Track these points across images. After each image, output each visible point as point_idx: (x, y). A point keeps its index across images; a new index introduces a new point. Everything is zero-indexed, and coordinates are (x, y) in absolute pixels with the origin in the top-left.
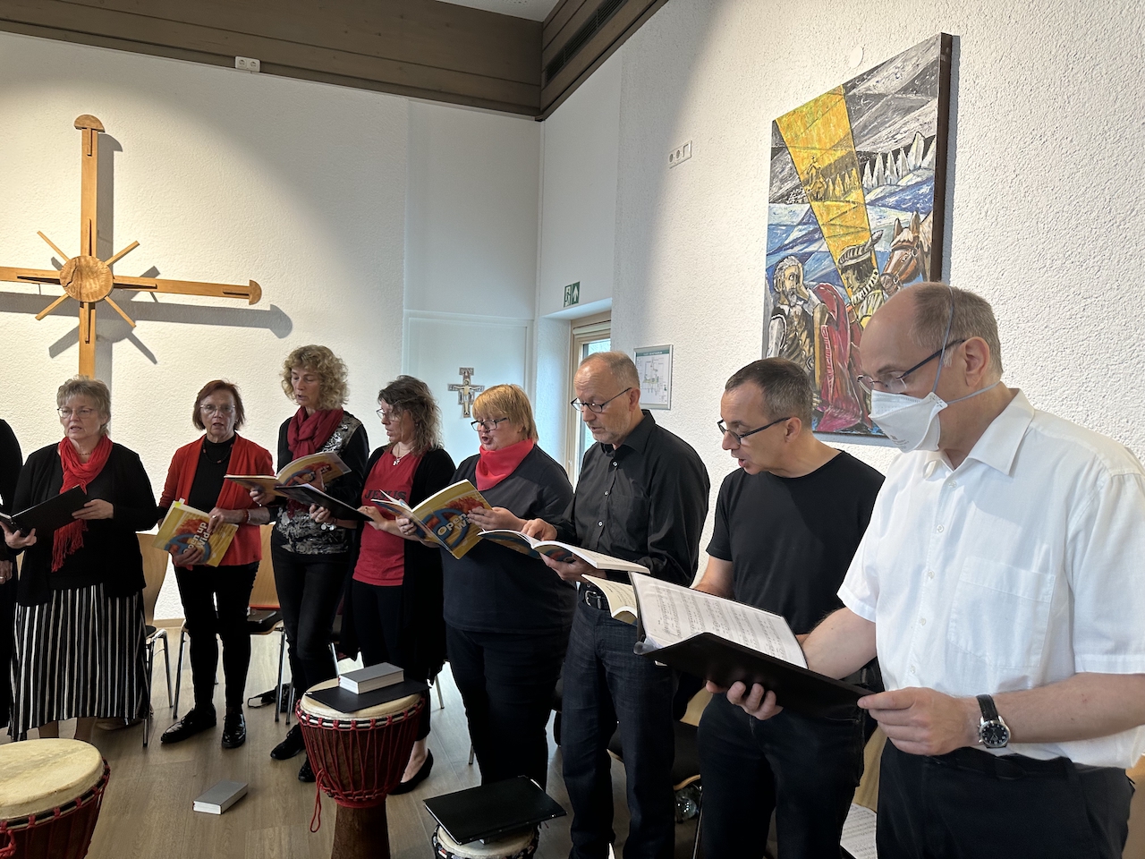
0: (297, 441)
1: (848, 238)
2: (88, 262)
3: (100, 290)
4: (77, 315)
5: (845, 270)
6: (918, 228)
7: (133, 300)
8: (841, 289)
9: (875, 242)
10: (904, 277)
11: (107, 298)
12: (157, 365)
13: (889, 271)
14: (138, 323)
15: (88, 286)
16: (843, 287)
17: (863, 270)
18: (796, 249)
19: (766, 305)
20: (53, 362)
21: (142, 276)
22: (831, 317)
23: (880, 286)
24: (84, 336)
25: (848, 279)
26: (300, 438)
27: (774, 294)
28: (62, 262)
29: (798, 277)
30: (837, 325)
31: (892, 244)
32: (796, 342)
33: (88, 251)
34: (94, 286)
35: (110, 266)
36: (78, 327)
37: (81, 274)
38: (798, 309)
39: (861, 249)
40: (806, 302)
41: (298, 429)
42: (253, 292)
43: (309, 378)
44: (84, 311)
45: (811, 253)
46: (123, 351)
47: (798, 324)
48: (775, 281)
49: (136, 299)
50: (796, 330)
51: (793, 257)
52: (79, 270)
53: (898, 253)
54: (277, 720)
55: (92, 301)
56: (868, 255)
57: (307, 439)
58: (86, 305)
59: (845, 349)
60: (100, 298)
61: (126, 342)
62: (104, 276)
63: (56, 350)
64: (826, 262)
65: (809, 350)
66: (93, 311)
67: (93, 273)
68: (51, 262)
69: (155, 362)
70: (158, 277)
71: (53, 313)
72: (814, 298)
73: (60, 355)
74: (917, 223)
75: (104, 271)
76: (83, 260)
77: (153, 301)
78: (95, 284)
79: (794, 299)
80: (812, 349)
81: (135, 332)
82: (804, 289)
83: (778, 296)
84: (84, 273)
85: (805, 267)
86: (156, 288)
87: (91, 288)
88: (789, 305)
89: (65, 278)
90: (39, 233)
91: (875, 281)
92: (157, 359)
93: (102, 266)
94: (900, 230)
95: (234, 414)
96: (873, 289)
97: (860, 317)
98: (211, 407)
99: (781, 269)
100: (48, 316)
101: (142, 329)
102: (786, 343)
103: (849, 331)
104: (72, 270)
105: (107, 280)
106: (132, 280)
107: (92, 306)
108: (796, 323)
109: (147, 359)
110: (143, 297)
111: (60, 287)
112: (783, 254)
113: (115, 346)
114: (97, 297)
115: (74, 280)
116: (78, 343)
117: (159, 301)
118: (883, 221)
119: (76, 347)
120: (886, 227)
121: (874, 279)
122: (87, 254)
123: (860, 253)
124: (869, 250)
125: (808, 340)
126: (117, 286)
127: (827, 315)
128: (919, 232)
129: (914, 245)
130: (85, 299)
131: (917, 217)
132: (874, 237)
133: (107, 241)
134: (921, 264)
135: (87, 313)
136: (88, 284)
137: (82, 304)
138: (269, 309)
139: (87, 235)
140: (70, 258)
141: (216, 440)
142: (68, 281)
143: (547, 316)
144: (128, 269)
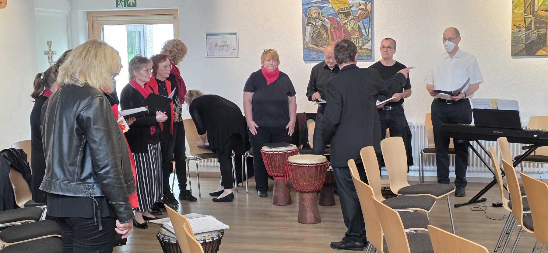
1: (340, 4)
5: (340, 13)
6: (366, 5)
8: (339, 19)
9: (351, 7)
10: (362, 18)
13: (357, 16)
16: (340, 18)
17: (347, 14)
18: (317, 5)
19: (303, 21)
22: (335, 26)
23: (354, 19)
25: (341, 16)
27: (307, 17)
29: (319, 14)
30: (338, 29)
31: (358, 8)
32: (320, 33)
38: (320, 23)
39: (346, 8)
40: (323, 21)
45: (324, 7)
47: (320, 28)
48: (307, 14)
50: (319, 30)
51: (316, 7)
53: (359, 12)
56: (349, 10)
59: (342, 36)
64: (331, 10)
65: (326, 36)
72: (327, 20)
74: (366, 4)
79: (318, 20)
80: (327, 36)
82: (322, 17)
83: (309, 18)
85: (322, 11)
88: (315, 22)
91: (352, 18)
94: (360, 5)
96: (351, 20)
97: (347, 27)
99: (310, 10)
102: (315, 33)
103: (343, 31)
108: (319, 28)
112: (310, 5)
118: (354, 2)
120: (355, 4)
121: (351, 17)
123: (345, 9)
124: (349, 9)
125: (325, 33)
127: (333, 26)
128: (367, 6)
129: (366, 9)
131: (366, 2)
132: (351, 6)
134: (368, 15)
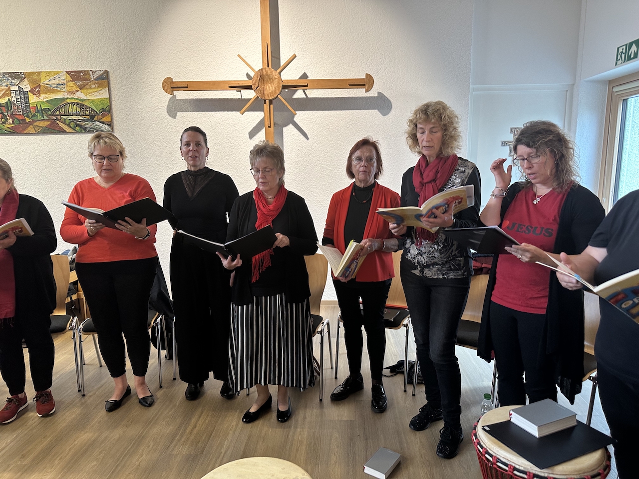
0: (422, 184)
2: (267, 72)
3: (275, 90)
4: (262, 110)
7: (293, 97)
11: (279, 96)
12: (309, 141)
14: (297, 112)
15: (268, 89)
20: (251, 142)
21: (300, 78)
24: (267, 123)
26: (425, 181)
28: (252, 74)
33: (267, 65)
34: (271, 88)
35: (280, 73)
36: (264, 117)
37: (264, 81)
41: (422, 175)
42: (367, 83)
43: (434, 130)
44: (266, 106)
46: (289, 131)
49: (295, 96)
52: (262, 77)
54: (405, 391)
55: (271, 98)
57: (430, 182)
58: (267, 101)
60: (275, 96)
61: (291, 126)
62: (276, 81)
63: (252, 134)
66: (272, 106)
67: (270, 79)
68: (246, 76)
69: (308, 139)
70: (308, 79)
71: (249, 110)
73: (255, 137)
75: (277, 77)
76: (264, 71)
77: (305, 97)
78: (272, 86)
81: (296, 119)
84: (265, 80)
86: (307, 86)
87: (270, 90)
89: (255, 84)
90: (239, 56)
92: (309, 137)
93: (275, 74)
95: (375, 164)
98: (359, 159)
100: (246, 113)
101: (301, 117)
104: (258, 79)
105: (279, 83)
106: (293, 82)
107: (271, 102)
109: (303, 137)
110: (299, 94)
111: (252, 91)
113: (285, 129)
114: (273, 96)
115: (260, 85)
116: (264, 129)
117: (309, 96)
119: (263, 131)
122: (266, 67)
126: (284, 87)
130: (267, 98)
133: (277, 58)
135: (268, 107)
136: (268, 87)
137: (265, 101)
138: (376, 95)
139: (265, 54)
140: (257, 70)
141: (362, 185)
142: (256, 86)
143: (587, 79)
144: (290, 75)
